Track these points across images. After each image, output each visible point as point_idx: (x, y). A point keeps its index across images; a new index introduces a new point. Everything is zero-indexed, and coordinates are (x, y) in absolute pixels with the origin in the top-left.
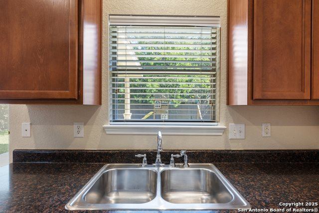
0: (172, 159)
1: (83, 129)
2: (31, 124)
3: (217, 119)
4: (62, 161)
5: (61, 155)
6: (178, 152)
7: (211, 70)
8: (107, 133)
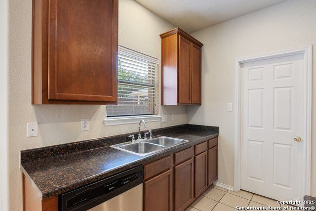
0: (145, 135)
1: (88, 124)
2: (38, 123)
3: (155, 113)
4: (75, 151)
5: (74, 147)
6: (148, 131)
7: (152, 86)
8: (106, 125)
